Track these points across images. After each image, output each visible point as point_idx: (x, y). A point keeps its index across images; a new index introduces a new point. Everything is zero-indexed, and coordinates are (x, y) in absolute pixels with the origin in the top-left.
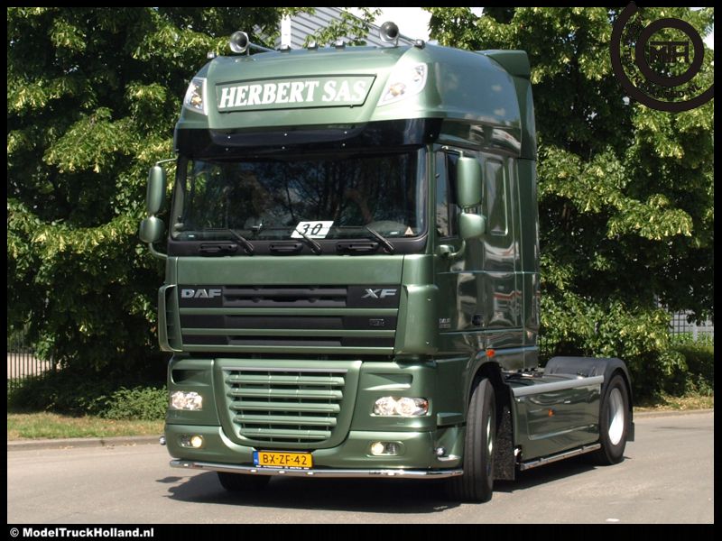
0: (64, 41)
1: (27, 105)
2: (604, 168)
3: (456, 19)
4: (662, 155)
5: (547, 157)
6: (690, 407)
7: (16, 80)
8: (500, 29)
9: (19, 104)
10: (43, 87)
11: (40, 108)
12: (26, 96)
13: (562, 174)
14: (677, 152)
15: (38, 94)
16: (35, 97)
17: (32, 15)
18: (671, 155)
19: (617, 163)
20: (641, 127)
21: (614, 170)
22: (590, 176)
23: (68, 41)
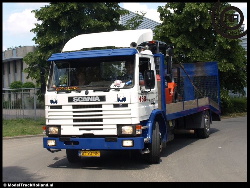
0: (63, 25)
1: (54, 43)
2: (209, 53)
3: (167, 14)
4: (225, 48)
5: (193, 50)
6: (234, 116)
7: (50, 36)
8: (178, 16)
9: (52, 42)
10: (57, 37)
11: (57, 43)
12: (53, 40)
13: (198, 55)
14: (229, 47)
15: (56, 39)
16: (56, 40)
17: (54, 18)
18: (227, 48)
19: (212, 51)
20: (218, 41)
21: (211, 53)
22: (205, 55)
23: (64, 25)
